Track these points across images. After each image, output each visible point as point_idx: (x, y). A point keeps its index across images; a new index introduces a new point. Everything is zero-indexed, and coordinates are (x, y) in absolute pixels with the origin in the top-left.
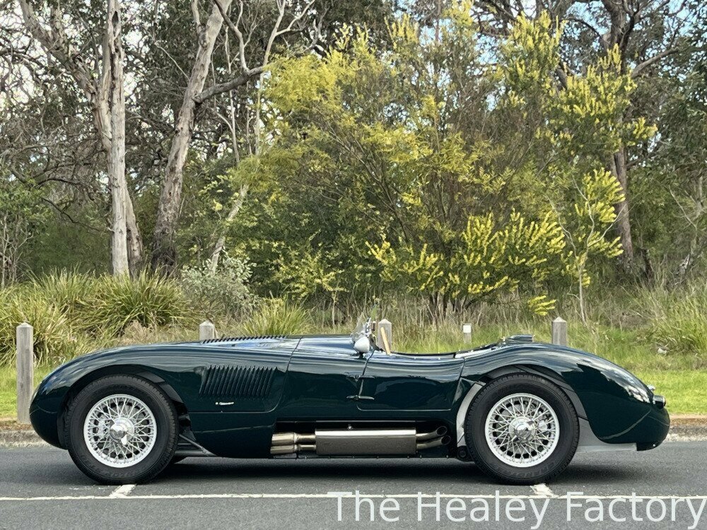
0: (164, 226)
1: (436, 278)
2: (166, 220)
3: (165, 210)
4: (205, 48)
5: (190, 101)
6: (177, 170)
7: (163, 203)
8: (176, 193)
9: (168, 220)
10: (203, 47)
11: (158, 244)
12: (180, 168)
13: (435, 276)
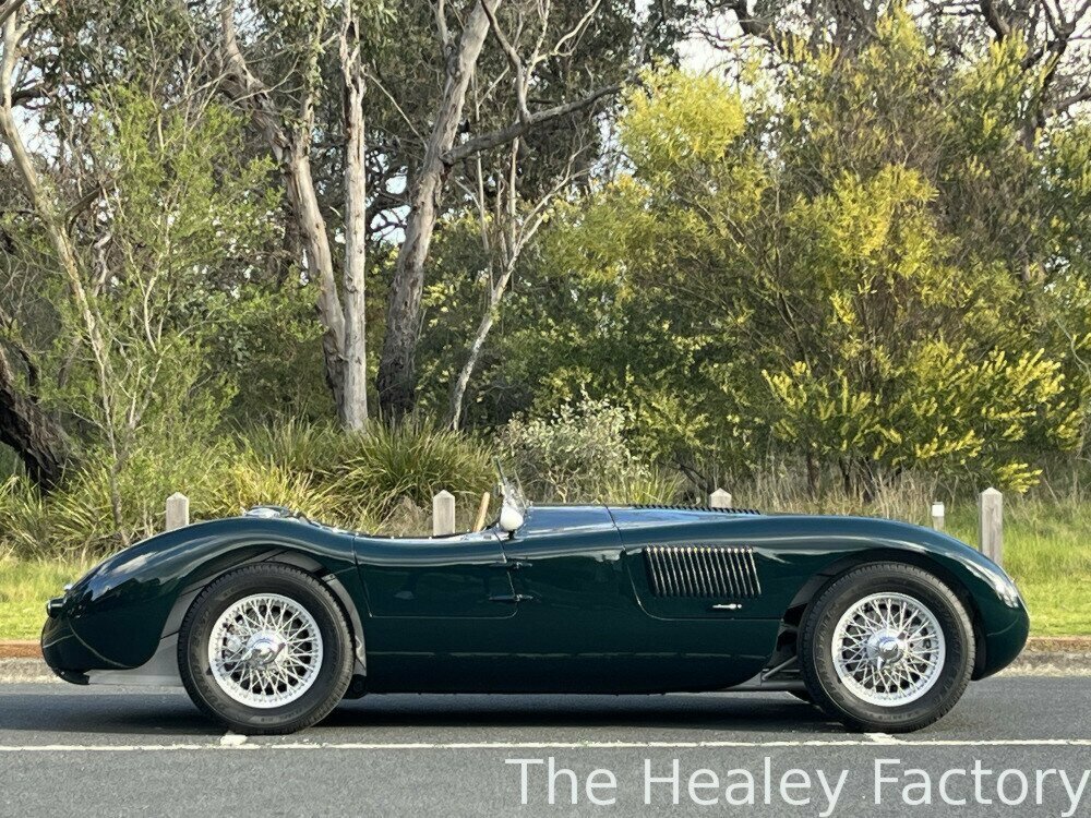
0: (397, 354)
1: (868, 434)
2: (400, 343)
3: (398, 328)
4: (458, 80)
5: (436, 161)
6: (416, 267)
7: (396, 318)
8: (414, 303)
9: (403, 344)
10: (455, 79)
11: (388, 381)
12: (421, 264)
13: (866, 431)
